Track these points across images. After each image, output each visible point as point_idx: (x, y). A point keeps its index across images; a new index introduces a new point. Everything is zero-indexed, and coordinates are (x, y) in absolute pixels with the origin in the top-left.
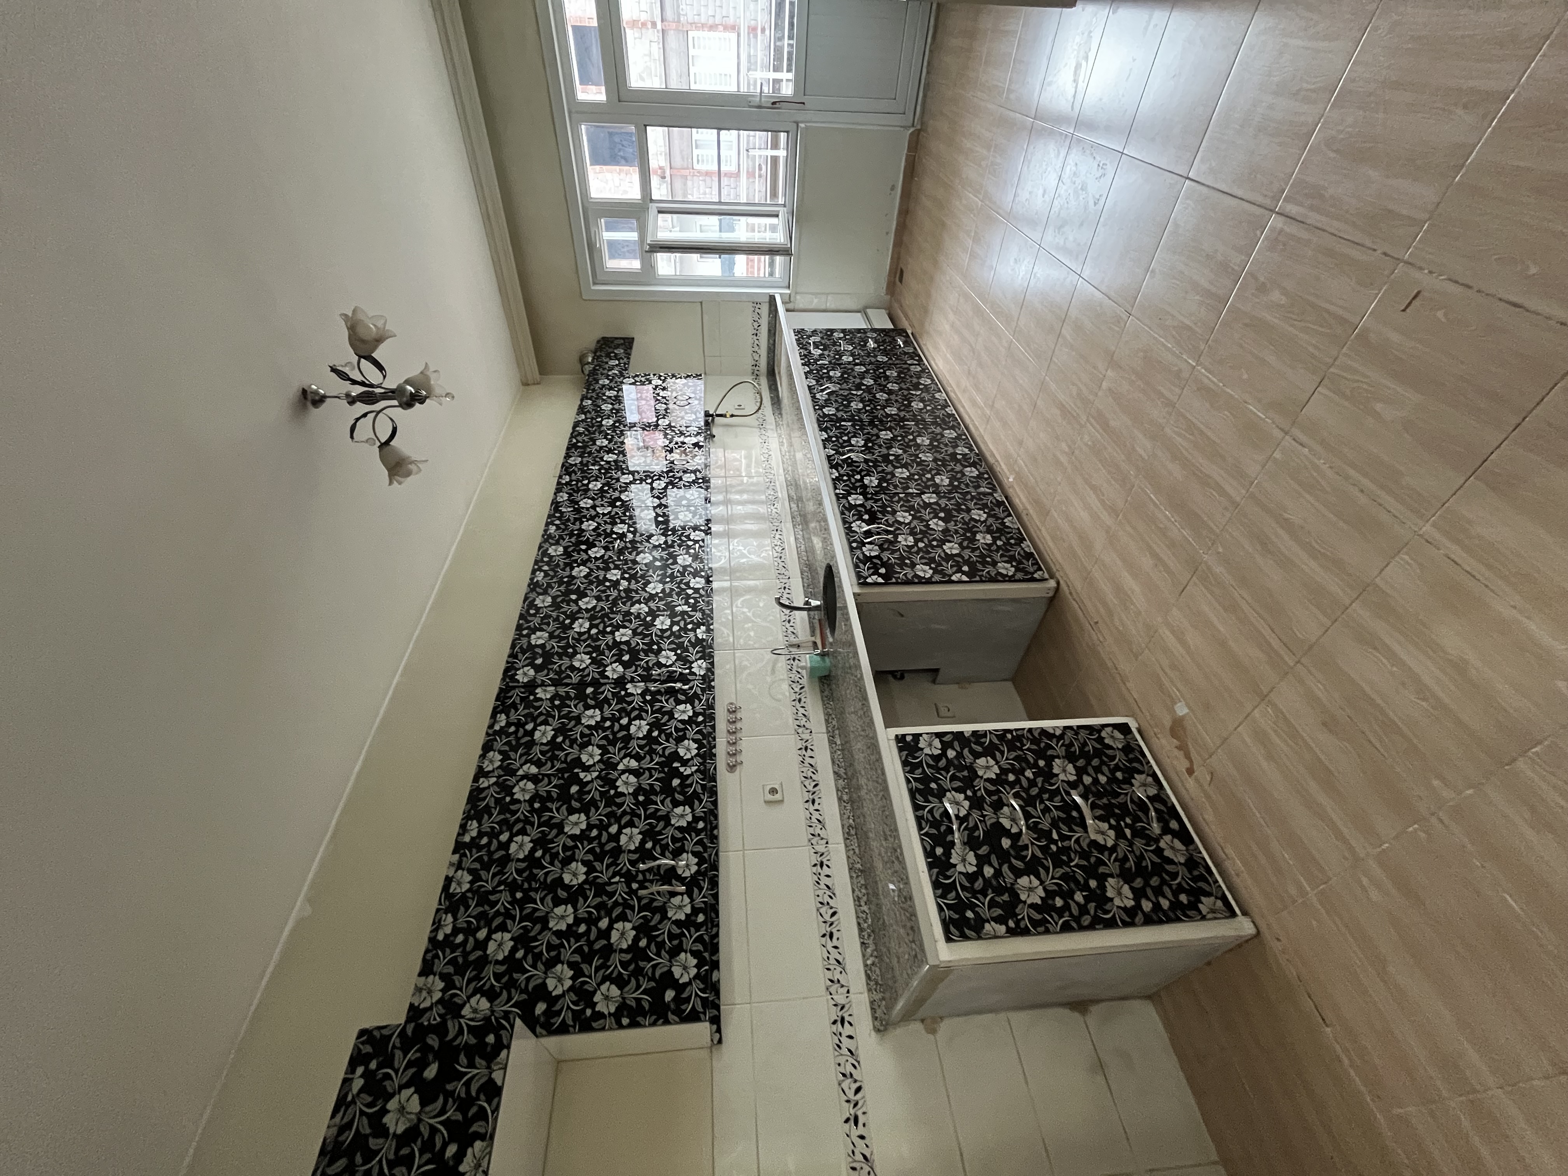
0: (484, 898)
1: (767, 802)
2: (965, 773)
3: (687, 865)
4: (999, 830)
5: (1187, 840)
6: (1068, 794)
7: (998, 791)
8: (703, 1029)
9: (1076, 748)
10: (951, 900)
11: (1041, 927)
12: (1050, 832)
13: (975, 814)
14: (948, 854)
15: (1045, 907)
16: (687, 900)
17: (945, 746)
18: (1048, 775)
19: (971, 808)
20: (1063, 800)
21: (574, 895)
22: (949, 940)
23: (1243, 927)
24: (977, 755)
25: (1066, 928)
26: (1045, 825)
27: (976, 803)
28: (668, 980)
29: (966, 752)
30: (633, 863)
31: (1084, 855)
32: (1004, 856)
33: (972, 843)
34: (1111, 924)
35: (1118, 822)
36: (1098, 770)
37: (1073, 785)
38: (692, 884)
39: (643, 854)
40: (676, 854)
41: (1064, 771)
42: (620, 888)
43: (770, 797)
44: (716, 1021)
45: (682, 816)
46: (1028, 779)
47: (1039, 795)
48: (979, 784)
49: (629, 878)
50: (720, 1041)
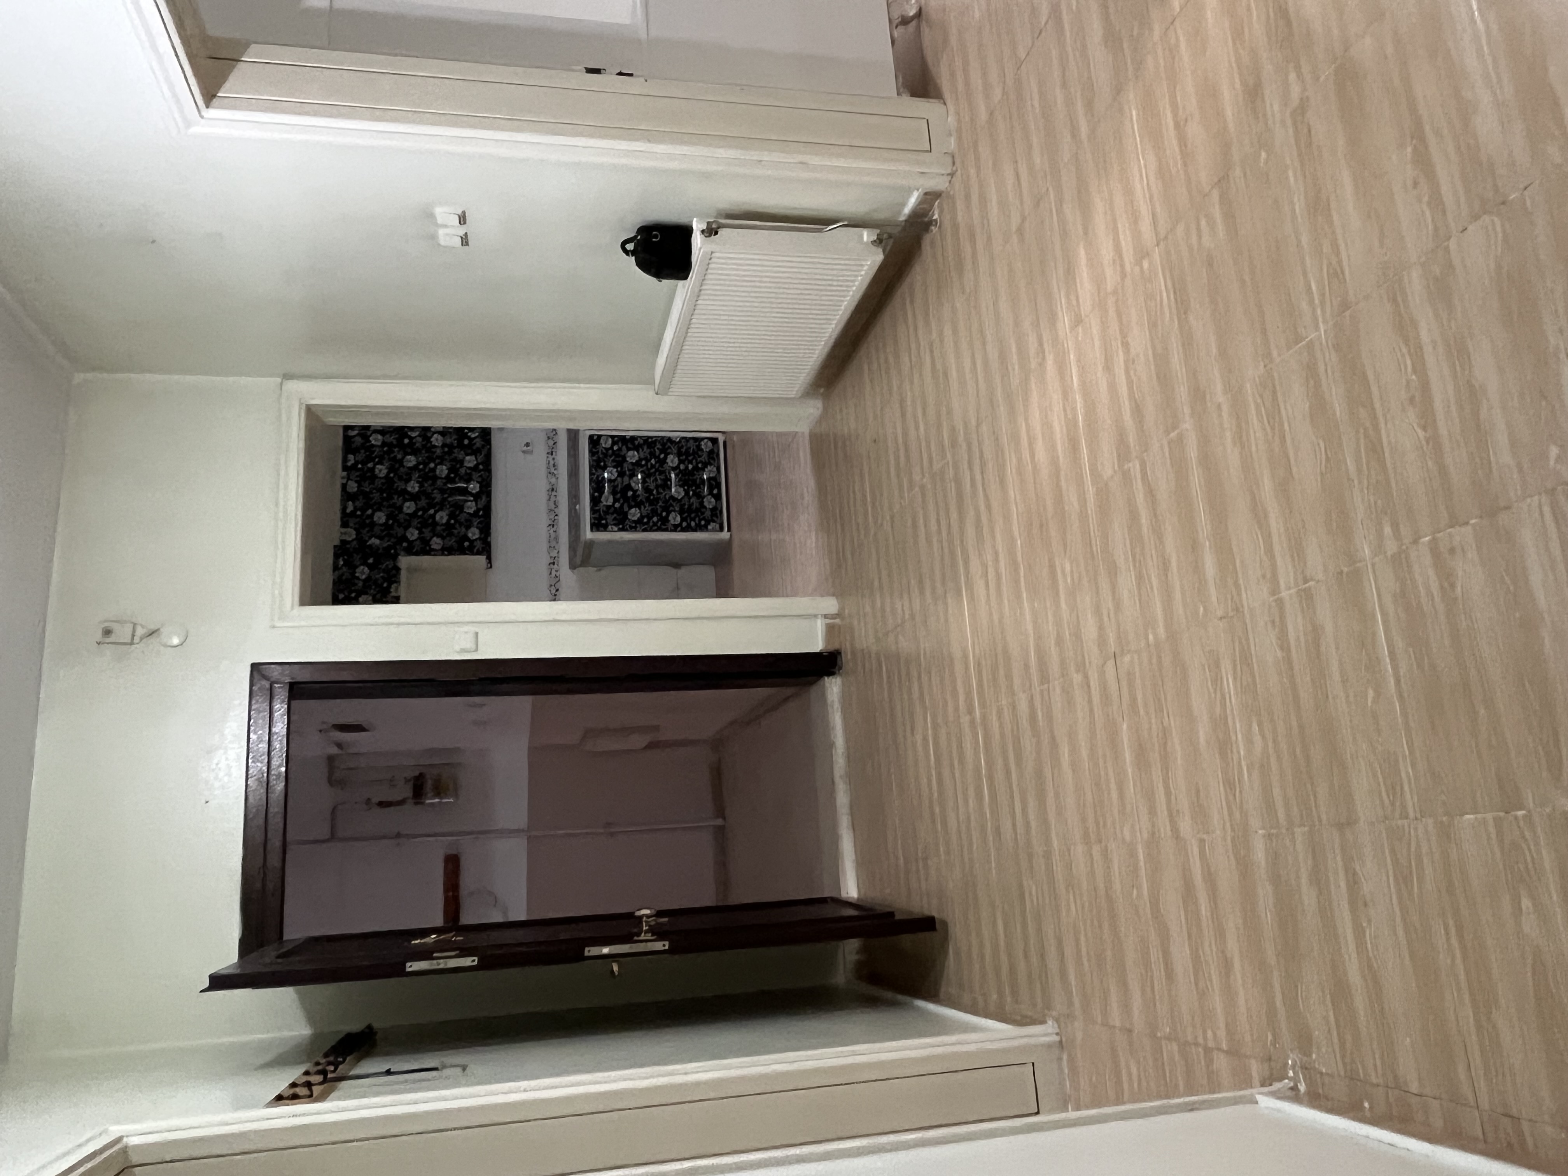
0: (366, 495)
1: (524, 452)
2: (620, 459)
3: (474, 487)
4: (629, 487)
5: (718, 497)
6: (670, 473)
7: (634, 469)
8: (482, 559)
9: (683, 450)
10: (596, 516)
11: (633, 529)
12: (653, 490)
13: (619, 479)
14: (600, 496)
15: (639, 521)
16: (474, 503)
17: (614, 443)
18: (663, 462)
19: (618, 476)
20: (666, 476)
21: (414, 497)
22: (592, 530)
23: (725, 535)
24: (629, 449)
25: (645, 530)
26: (652, 486)
27: (621, 474)
28: (466, 538)
29: (624, 448)
30: (445, 484)
31: (666, 501)
32: (626, 499)
33: (614, 492)
34: (666, 530)
35: (688, 488)
36: (690, 462)
37: (674, 469)
38: (477, 497)
39: (449, 480)
40: (468, 481)
41: (672, 460)
42: (438, 496)
43: (525, 448)
44: (489, 558)
45: (470, 461)
46: (652, 464)
47: (655, 473)
48: (625, 465)
49: (442, 491)
50: (491, 567)
